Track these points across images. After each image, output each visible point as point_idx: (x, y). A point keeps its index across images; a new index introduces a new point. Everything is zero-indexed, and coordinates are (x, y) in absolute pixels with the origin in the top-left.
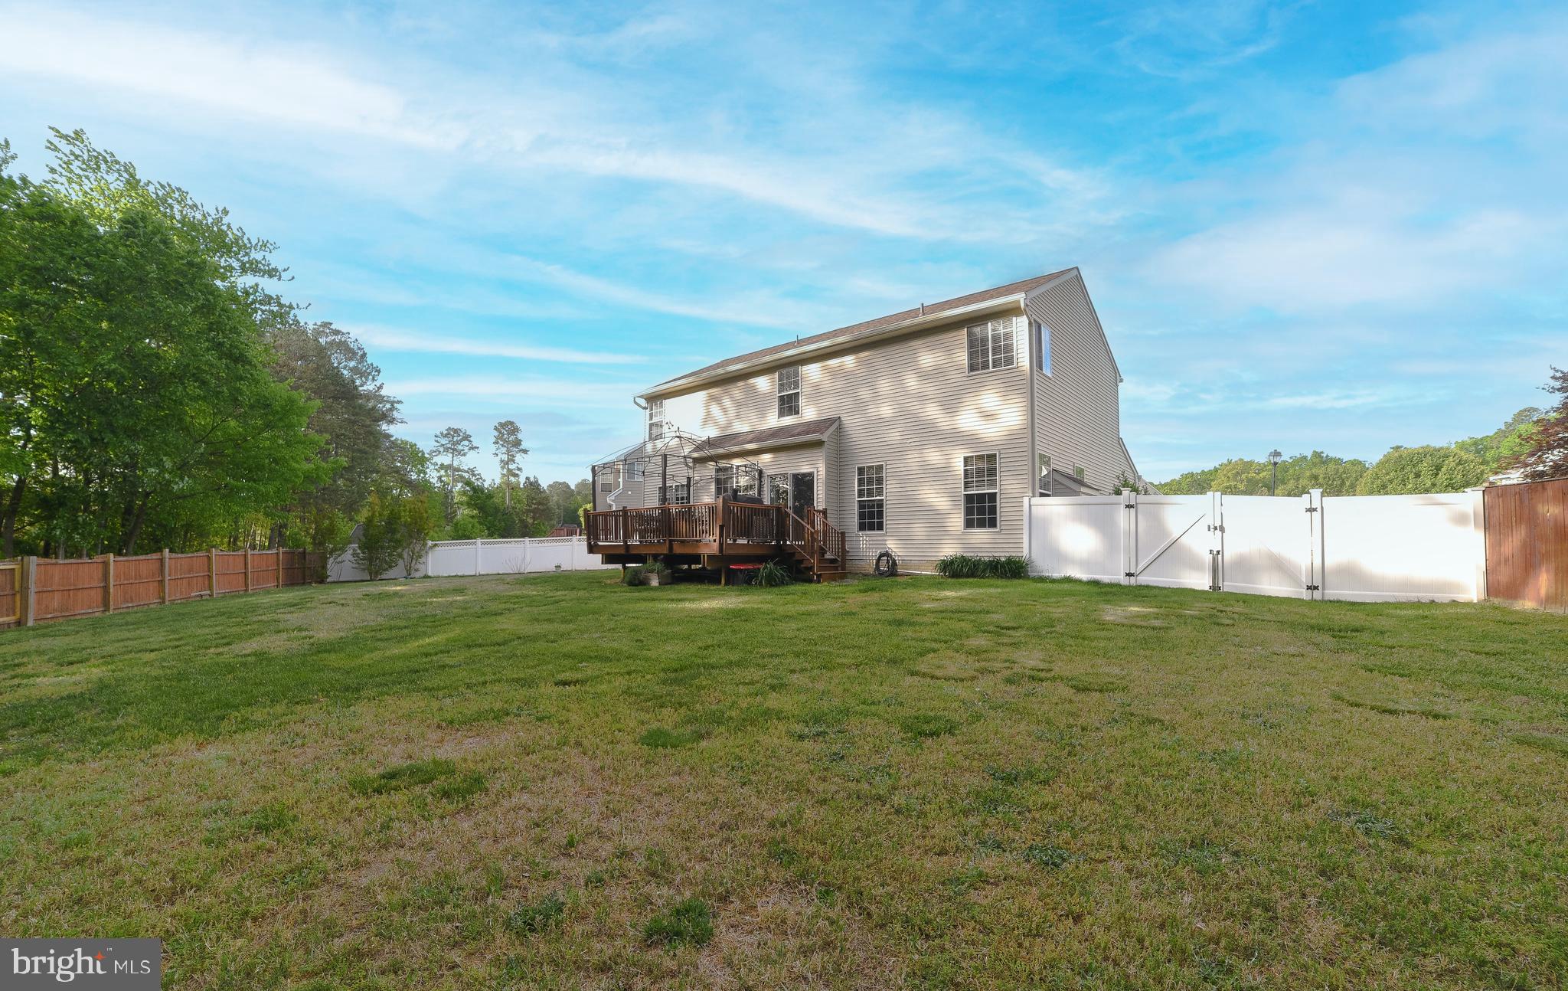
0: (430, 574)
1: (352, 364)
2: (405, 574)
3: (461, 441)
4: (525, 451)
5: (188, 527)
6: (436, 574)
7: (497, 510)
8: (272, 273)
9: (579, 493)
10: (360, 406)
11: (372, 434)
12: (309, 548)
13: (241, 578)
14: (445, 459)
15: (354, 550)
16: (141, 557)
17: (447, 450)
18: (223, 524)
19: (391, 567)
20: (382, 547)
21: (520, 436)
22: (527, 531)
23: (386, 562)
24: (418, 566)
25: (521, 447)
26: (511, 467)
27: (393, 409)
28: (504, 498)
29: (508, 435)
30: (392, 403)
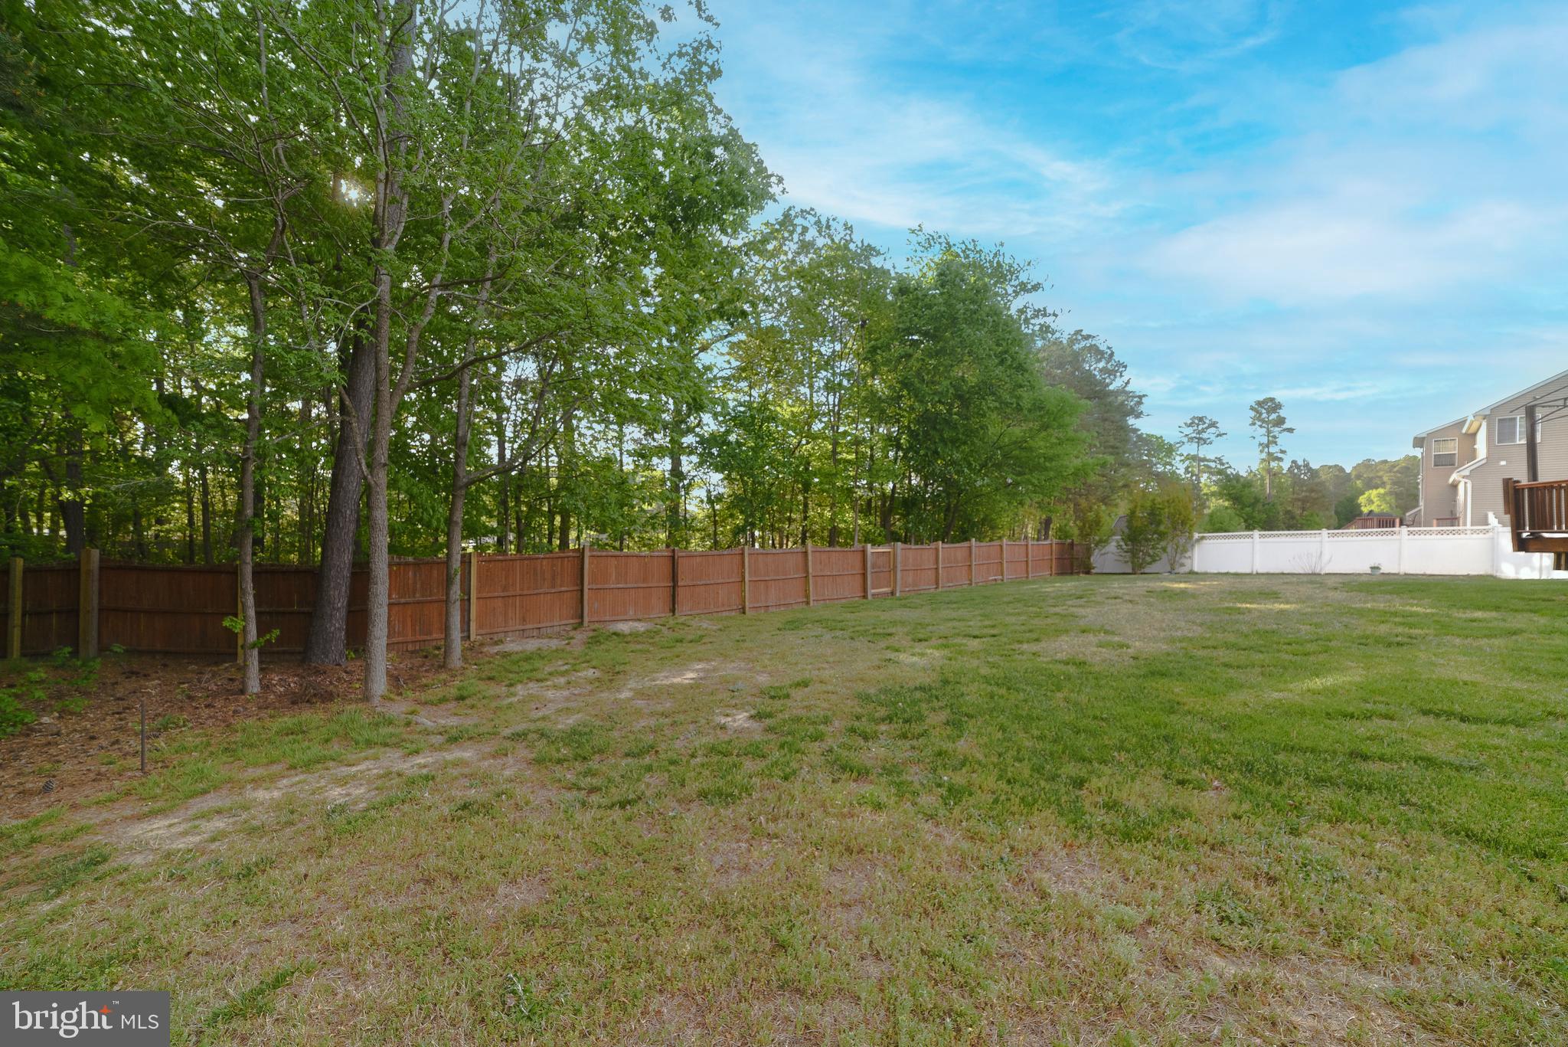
0: (1196, 569)
1: (1101, 365)
2: (1169, 569)
3: (1207, 428)
4: (1290, 430)
5: (983, 521)
6: (1203, 571)
7: (1257, 500)
8: (1036, 287)
9: (1358, 477)
10: (1110, 404)
11: (1122, 428)
12: (1076, 540)
13: (1023, 565)
14: (1190, 449)
15: (1118, 542)
16: (957, 545)
17: (1191, 440)
18: (1005, 520)
19: (1154, 561)
20: (1147, 540)
21: (1282, 413)
22: (1293, 523)
23: (1149, 555)
24: (1183, 561)
25: (1285, 426)
26: (1273, 449)
27: (1140, 403)
28: (1263, 485)
29: (1268, 412)
30: (1140, 397)
